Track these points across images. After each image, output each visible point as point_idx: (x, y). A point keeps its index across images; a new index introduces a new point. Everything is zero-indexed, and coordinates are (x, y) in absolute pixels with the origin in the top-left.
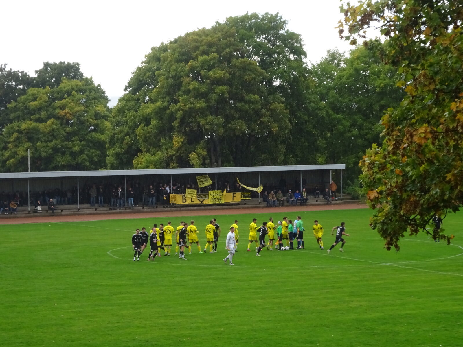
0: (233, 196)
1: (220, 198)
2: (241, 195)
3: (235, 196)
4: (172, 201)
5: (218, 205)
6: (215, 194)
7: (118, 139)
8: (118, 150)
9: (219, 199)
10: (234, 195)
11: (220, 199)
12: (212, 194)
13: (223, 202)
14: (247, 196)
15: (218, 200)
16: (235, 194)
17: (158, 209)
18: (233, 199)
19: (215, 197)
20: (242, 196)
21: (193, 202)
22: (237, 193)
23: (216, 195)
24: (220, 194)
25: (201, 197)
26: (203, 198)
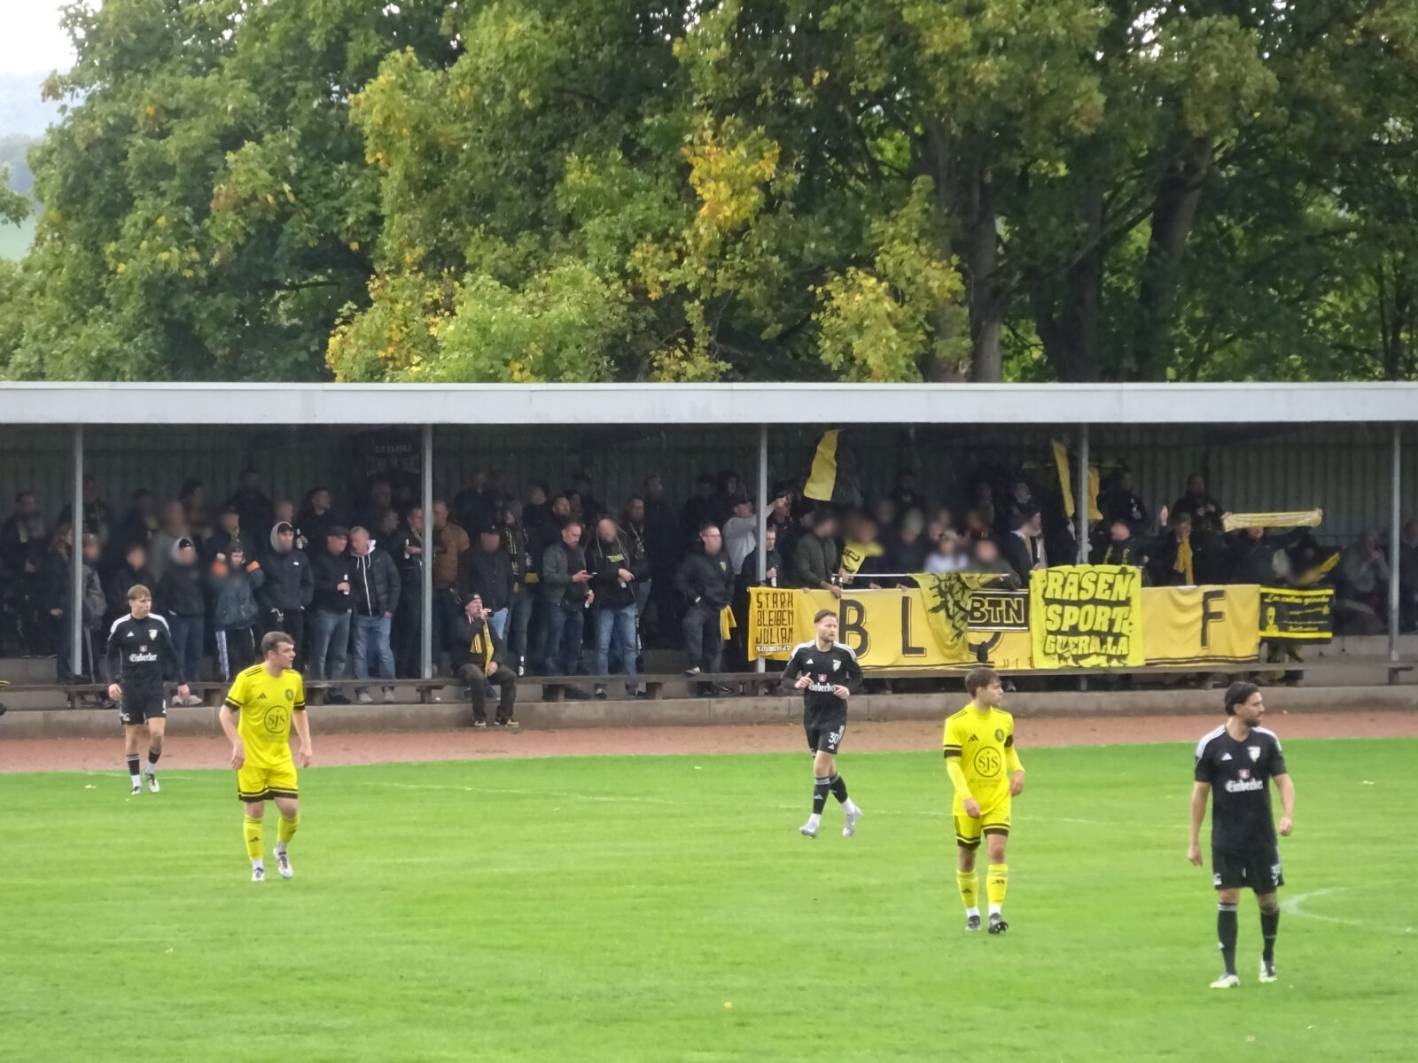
0: (1208, 616)
1: (1112, 622)
2: (1263, 606)
3: (1218, 615)
4: (764, 647)
5: (1101, 681)
6: (1071, 593)
7: (156, 171)
8: (165, 256)
9: (1102, 636)
10: (1215, 606)
11: (1108, 635)
12: (1054, 590)
13: (1135, 661)
14: (1306, 615)
15: (1096, 641)
16: (1219, 594)
17: (662, 706)
18: (1204, 641)
19: (1072, 615)
20: (1271, 612)
21: (920, 651)
22: (1230, 589)
23: (1079, 604)
24: (1114, 598)
25: (977, 614)
26: (988, 624)
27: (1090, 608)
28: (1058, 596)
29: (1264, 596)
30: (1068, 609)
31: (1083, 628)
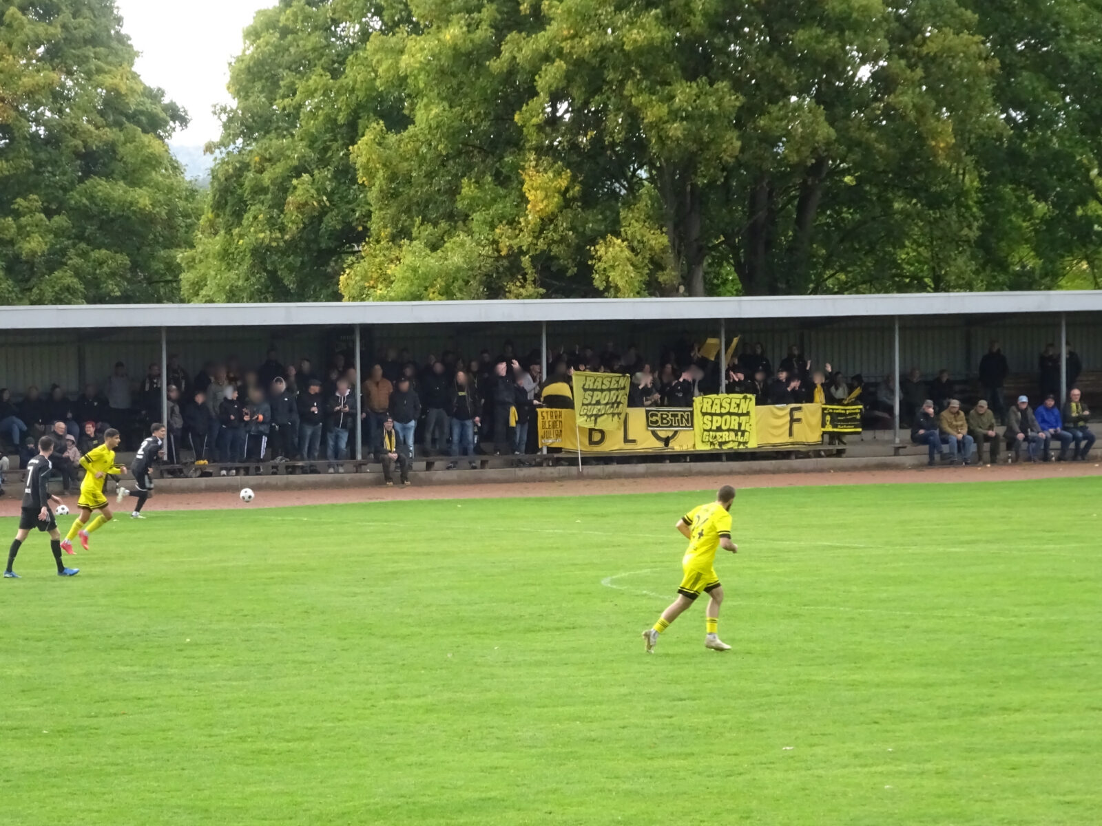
0: (792, 420)
2: (824, 415)
3: (799, 420)
4: (545, 439)
5: (734, 456)
6: (717, 409)
9: (735, 432)
10: (797, 415)
11: (738, 431)
12: (707, 407)
13: (753, 444)
14: (847, 419)
15: (732, 434)
16: (799, 409)
17: (490, 473)
18: (791, 433)
19: (718, 421)
20: (828, 418)
21: (633, 441)
22: (805, 406)
23: (721, 415)
24: (740, 412)
25: (665, 421)
26: (671, 426)
27: (728, 417)
28: (709, 411)
30: (715, 418)
31: (724, 427)
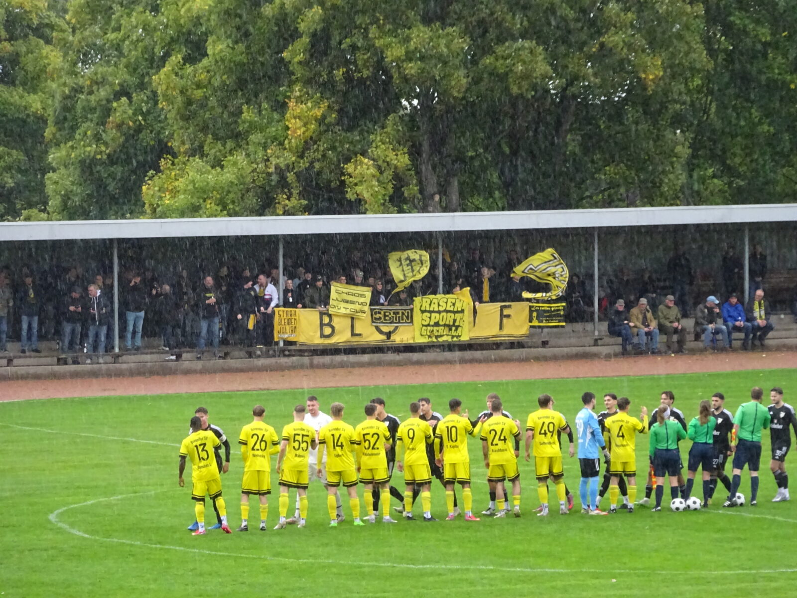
0: (502, 316)
2: (531, 312)
3: (508, 316)
4: (282, 335)
5: (449, 347)
6: (435, 307)
9: (450, 327)
10: (506, 312)
11: (453, 326)
12: (426, 306)
13: (465, 338)
14: (552, 315)
15: (447, 329)
18: (501, 328)
19: (435, 317)
20: (535, 314)
21: (359, 335)
22: (514, 304)
23: (439, 312)
24: (455, 310)
25: (387, 318)
26: (392, 322)
27: (444, 314)
28: (428, 309)
29: (530, 307)
30: (433, 315)
31: (441, 323)
